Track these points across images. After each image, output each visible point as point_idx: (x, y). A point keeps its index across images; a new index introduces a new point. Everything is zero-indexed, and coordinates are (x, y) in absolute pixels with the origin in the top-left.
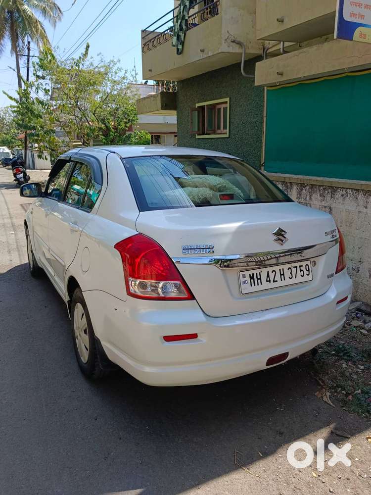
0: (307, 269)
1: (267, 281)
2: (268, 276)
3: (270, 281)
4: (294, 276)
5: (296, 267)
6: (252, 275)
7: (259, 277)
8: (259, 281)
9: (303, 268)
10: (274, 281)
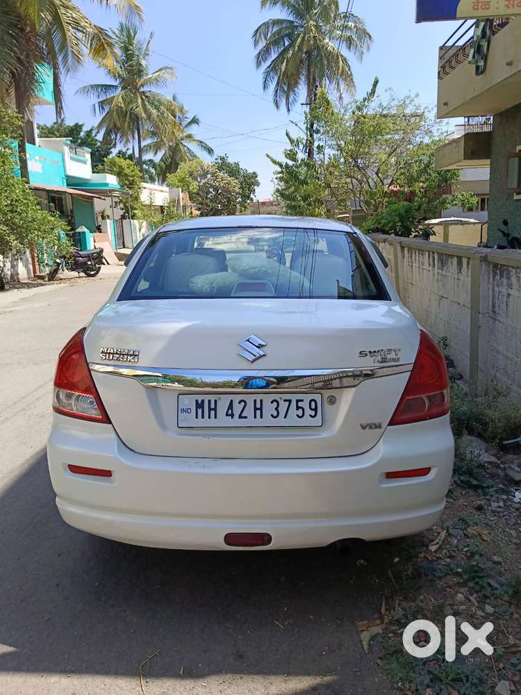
0: (313, 406)
1: (227, 415)
2: (231, 406)
3: (232, 415)
4: (282, 413)
5: (290, 401)
6: (200, 402)
7: (213, 406)
8: (213, 412)
9: (305, 405)
10: (240, 417)
